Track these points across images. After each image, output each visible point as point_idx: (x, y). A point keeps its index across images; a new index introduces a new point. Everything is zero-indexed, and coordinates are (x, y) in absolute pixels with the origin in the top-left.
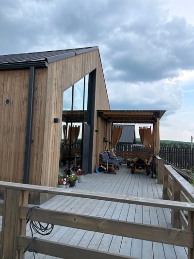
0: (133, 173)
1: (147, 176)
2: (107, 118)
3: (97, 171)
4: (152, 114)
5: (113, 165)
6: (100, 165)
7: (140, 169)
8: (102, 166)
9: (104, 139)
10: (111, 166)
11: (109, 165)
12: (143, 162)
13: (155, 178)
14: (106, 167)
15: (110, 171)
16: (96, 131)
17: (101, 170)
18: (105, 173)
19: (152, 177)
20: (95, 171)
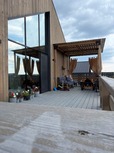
0: (82, 89)
1: (93, 91)
2: (63, 52)
3: (56, 89)
4: (95, 42)
5: (67, 85)
6: (58, 85)
7: (88, 86)
8: (59, 86)
9: (62, 67)
10: (66, 85)
11: (64, 85)
12: (90, 81)
13: (99, 92)
14: (62, 86)
15: (65, 89)
16: (53, 60)
17: (59, 89)
18: (61, 90)
19: (96, 92)
20: (54, 90)
